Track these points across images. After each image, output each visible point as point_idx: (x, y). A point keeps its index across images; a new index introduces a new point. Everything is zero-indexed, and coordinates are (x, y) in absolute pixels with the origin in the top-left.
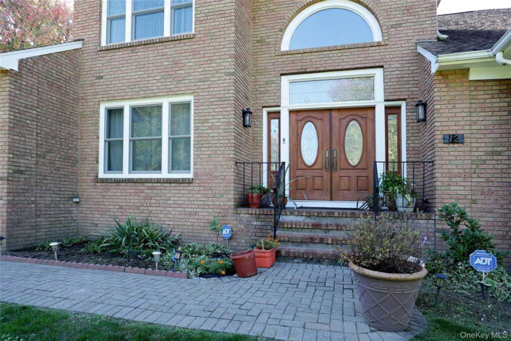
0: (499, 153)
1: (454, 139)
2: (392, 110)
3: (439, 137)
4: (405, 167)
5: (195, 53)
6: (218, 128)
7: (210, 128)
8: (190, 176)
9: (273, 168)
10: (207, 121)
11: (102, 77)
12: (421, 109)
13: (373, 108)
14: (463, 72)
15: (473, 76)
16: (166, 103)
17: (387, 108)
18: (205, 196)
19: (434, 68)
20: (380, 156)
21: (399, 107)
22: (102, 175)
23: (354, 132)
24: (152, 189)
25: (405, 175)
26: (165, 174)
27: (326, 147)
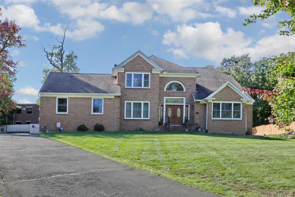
0: (204, 116)
1: (197, 113)
2: (187, 106)
3: (195, 113)
4: (189, 118)
5: (150, 92)
6: (155, 109)
7: (153, 109)
8: (149, 118)
9: (161, 118)
10: (153, 107)
11: (126, 95)
12: (192, 107)
13: (183, 105)
14: (199, 102)
15: (201, 103)
16: (142, 102)
17: (186, 105)
18: (152, 123)
19: (195, 101)
20: (184, 115)
21: (188, 105)
22: (125, 118)
23: (179, 110)
24: (140, 121)
25: (189, 119)
26: (142, 118)
27: (173, 113)
